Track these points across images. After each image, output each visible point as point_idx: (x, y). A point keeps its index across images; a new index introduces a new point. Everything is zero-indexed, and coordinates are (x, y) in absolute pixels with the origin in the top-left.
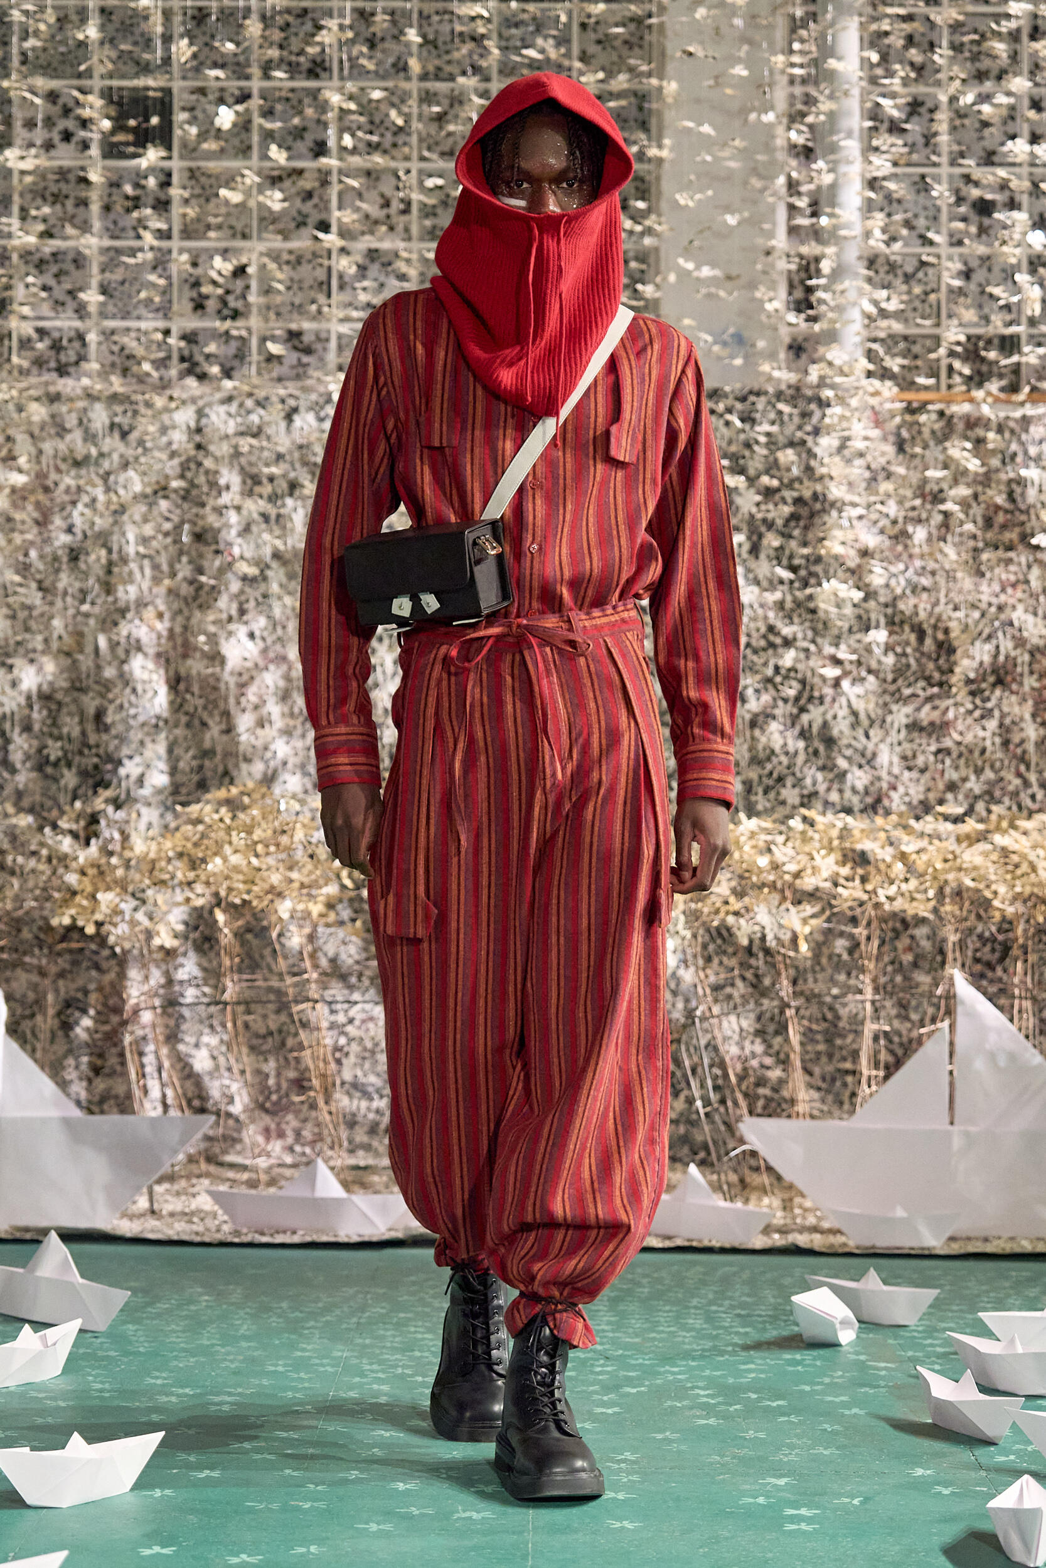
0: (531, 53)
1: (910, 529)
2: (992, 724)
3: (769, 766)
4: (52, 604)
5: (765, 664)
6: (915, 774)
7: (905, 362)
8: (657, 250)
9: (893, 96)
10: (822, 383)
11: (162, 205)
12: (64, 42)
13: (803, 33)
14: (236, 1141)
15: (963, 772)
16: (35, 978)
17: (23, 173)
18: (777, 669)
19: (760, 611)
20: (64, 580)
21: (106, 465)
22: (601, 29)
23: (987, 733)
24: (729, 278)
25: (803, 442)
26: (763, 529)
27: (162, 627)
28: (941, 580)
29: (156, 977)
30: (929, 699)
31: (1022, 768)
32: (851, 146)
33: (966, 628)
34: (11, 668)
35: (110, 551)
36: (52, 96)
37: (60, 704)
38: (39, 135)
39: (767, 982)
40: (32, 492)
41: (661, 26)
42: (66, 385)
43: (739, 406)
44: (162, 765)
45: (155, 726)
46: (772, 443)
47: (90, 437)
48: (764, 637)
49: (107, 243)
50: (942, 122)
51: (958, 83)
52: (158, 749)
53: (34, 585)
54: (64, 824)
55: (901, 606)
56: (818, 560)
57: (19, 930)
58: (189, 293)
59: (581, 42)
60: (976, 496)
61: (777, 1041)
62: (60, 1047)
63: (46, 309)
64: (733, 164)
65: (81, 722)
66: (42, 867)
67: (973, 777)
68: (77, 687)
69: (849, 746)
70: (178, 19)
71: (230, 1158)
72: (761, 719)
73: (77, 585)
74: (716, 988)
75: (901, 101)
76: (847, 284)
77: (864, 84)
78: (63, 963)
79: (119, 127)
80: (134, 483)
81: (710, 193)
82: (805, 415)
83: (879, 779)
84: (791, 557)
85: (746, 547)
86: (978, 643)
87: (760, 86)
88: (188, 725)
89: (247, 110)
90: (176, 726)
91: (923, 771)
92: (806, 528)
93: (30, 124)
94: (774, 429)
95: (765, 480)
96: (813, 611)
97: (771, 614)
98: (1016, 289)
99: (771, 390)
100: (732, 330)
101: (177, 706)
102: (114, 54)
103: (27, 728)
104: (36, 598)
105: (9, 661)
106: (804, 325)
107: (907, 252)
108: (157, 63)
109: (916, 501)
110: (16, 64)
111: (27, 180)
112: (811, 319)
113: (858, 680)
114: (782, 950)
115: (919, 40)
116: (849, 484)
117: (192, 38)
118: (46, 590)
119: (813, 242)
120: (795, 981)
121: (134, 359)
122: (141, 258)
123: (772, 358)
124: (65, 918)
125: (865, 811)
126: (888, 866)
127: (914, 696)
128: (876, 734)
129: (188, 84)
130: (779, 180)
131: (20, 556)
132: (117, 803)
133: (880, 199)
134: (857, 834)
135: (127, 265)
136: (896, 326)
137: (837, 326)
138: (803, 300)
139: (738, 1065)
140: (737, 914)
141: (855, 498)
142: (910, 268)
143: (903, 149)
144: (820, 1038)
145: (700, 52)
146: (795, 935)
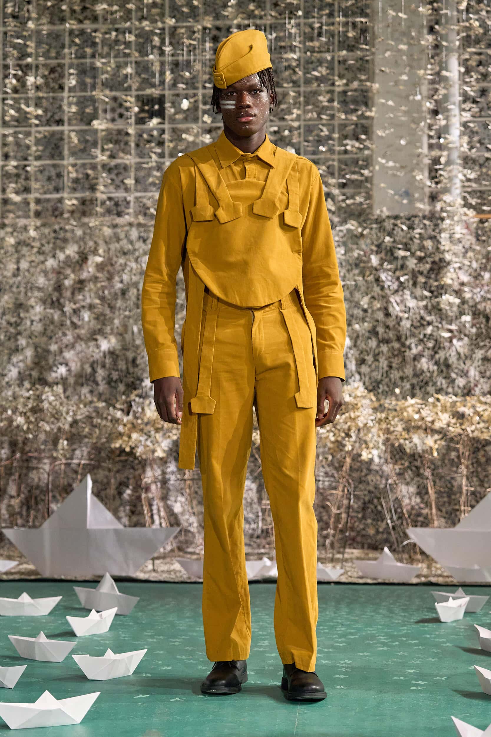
0: (316, 73)
1: (482, 273)
3: (421, 378)
4: (114, 313)
5: (420, 333)
6: (485, 380)
7: (479, 201)
8: (371, 156)
9: (472, 86)
10: (442, 210)
11: (161, 144)
12: (119, 76)
13: (432, 60)
14: (192, 543)
16: (107, 473)
17: (102, 130)
18: (425, 335)
19: (417, 311)
20: (119, 303)
21: (137, 254)
24: (402, 167)
25: (435, 237)
26: (418, 275)
29: (158, 472)
32: (454, 109)
34: (96, 340)
35: (138, 290)
36: (115, 99)
37: (117, 356)
38: (109, 116)
39: (422, 471)
40: (106, 266)
41: (373, 60)
42: (120, 221)
43: (407, 222)
46: (422, 237)
47: (131, 242)
48: (419, 321)
49: (138, 160)
53: (106, 305)
54: (118, 406)
55: (479, 307)
56: (442, 287)
57: (100, 453)
59: (339, 69)
61: (426, 497)
62: (118, 502)
63: (112, 188)
64: (403, 119)
65: (126, 364)
66: (109, 424)
68: (125, 348)
69: (456, 368)
70: (167, 65)
71: (190, 550)
72: (418, 357)
73: (125, 305)
74: (400, 475)
75: (475, 88)
76: (452, 167)
77: (460, 82)
78: (118, 466)
79: (142, 110)
81: (392, 130)
82: (436, 225)
83: (470, 382)
84: (430, 287)
85: (411, 283)
87: (415, 84)
89: (195, 101)
91: (489, 378)
92: (437, 274)
93: (105, 111)
94: (422, 231)
95: (418, 253)
96: (440, 310)
97: (422, 312)
99: (421, 214)
100: (403, 190)
102: (139, 80)
103: (104, 366)
104: (108, 311)
105: (95, 337)
106: (434, 185)
107: (479, 154)
108: (157, 83)
109: (484, 261)
110: (99, 86)
111: (104, 133)
112: (437, 183)
113: (460, 339)
114: (426, 455)
115: (484, 62)
116: (455, 254)
117: (172, 72)
118: (112, 308)
119: (437, 150)
120: (434, 470)
121: (148, 208)
122: (150, 165)
123: (421, 201)
124: (117, 444)
125: (464, 395)
126: (472, 418)
127: (485, 346)
128: (468, 362)
129: (172, 92)
130: (422, 124)
131: (100, 293)
132: (140, 396)
133: (468, 131)
134: (458, 404)
135: (145, 168)
136: (474, 185)
137: (448, 185)
138: (434, 175)
139: (409, 507)
140: (405, 439)
141: (457, 260)
142: (481, 162)
143: (477, 110)
144: (445, 495)
145: (387, 70)
146: (431, 448)
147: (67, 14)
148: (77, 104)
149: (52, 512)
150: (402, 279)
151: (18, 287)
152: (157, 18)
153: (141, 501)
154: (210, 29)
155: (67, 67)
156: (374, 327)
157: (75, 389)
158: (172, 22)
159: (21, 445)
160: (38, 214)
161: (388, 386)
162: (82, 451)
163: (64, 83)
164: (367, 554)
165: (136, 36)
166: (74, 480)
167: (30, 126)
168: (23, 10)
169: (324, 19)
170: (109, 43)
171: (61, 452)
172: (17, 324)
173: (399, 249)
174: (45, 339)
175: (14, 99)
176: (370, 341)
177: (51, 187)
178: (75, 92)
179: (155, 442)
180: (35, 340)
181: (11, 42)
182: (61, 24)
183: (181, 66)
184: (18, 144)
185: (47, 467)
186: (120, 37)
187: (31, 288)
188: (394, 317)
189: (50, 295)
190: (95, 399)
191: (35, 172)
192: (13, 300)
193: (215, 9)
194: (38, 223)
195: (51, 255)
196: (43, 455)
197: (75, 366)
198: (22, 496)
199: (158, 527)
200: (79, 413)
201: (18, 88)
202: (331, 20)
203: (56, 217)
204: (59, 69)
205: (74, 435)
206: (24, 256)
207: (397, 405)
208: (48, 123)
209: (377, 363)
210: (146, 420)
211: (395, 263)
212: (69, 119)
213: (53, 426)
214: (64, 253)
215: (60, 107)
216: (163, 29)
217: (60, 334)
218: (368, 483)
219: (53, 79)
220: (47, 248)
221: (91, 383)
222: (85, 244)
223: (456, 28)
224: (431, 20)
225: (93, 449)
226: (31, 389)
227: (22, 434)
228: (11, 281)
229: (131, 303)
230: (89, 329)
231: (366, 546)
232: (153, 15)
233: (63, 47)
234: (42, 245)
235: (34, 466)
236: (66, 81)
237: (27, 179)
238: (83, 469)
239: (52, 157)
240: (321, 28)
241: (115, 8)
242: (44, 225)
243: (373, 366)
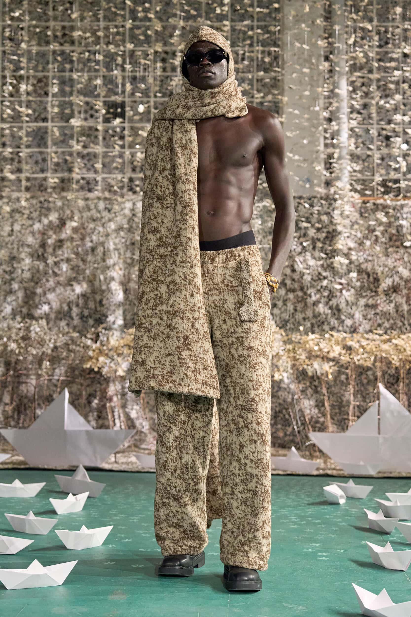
1: (365, 241)
2: (392, 305)
3: (319, 319)
4: (85, 265)
5: (318, 285)
6: (367, 321)
7: (362, 187)
9: (357, 101)
10: (335, 193)
11: (122, 138)
12: (91, 86)
13: (328, 81)
14: (145, 441)
15: (383, 321)
16: (79, 387)
17: (78, 127)
18: (322, 287)
19: (316, 268)
20: (90, 258)
22: (263, 82)
23: (391, 308)
24: (305, 160)
25: (329, 213)
26: (317, 241)
27: (121, 273)
28: (375, 258)
29: (119, 387)
30: (372, 297)
31: (403, 319)
32: (344, 117)
33: (382, 273)
34: (72, 285)
35: (104, 248)
36: (87, 103)
37: (88, 298)
38: (82, 116)
39: (319, 389)
40: (80, 229)
41: (283, 80)
42: (91, 195)
43: (309, 201)
44: (121, 318)
45: (119, 305)
46: (319, 213)
47: (99, 212)
48: (317, 276)
49: (105, 150)
50: (373, 110)
51: (378, 98)
52: (120, 312)
53: (80, 259)
54: (89, 336)
55: (362, 266)
56: (335, 251)
57: (74, 371)
58: (130, 166)
59: (257, 85)
60: (386, 231)
61: (322, 409)
62: (88, 409)
63: (84, 171)
64: (306, 124)
65: (95, 304)
66: (81, 349)
67: (386, 322)
68: (94, 292)
69: (345, 312)
70: (127, 78)
71: (143, 446)
72: (316, 303)
73: (94, 259)
74: (303, 391)
75: (360, 103)
76: (342, 161)
77: (349, 98)
78: (88, 382)
79: (108, 112)
80: (113, 226)
81: (298, 132)
82: (330, 204)
83: (355, 323)
84: (326, 250)
85: (311, 247)
86: (387, 279)
87: (314, 98)
88: (130, 305)
89: (149, 107)
90: (126, 304)
91: (370, 320)
92: (331, 241)
93: (80, 112)
94: (320, 208)
95: (317, 225)
96: (333, 268)
97: (320, 269)
98: (398, 162)
99: (319, 196)
100: (306, 177)
101: (126, 298)
102: (106, 89)
103: (77, 305)
104: (81, 264)
105: (72, 283)
106: (328, 175)
107: (363, 152)
108: (120, 92)
109: (367, 232)
110: (75, 93)
111: (79, 129)
112: (331, 173)
113: (348, 290)
114: (323, 377)
115: (366, 84)
116: (344, 226)
117: (131, 84)
118: (84, 261)
119: (332, 148)
120: (328, 389)
121: (112, 186)
122: (114, 153)
123: (319, 186)
124: (88, 365)
125: (350, 333)
126: (358, 350)
127: (367, 296)
128: (354, 308)
129: (130, 99)
130: (321, 128)
131: (75, 249)
132: (106, 329)
133: (354, 134)
134: (347, 339)
135: (110, 156)
136: (359, 175)
137: (340, 175)
138: (329, 166)
139: (309, 416)
140: (308, 365)
141: (346, 230)
142: (364, 157)
143: (361, 119)
144: (337, 407)
145: (294, 88)
146: (327, 372)
147: (51, 39)
148: (58, 106)
149: (38, 417)
150: (305, 244)
151: (12, 244)
152: (120, 43)
153: (106, 408)
154: (160, 53)
155: (50, 78)
156: (284, 280)
157: (55, 322)
158: (130, 46)
159: (13, 364)
160: (27, 189)
161: (294, 325)
162: (60, 370)
163: (48, 90)
164: (278, 451)
165: (104, 56)
166: (54, 391)
167: (22, 122)
168: (17, 34)
169: (247, 49)
170: (82, 61)
171: (45, 370)
172: (11, 273)
173: (303, 221)
174: (32, 284)
175: (10, 101)
176: (280, 290)
177: (38, 169)
178: (57, 97)
179: (117, 364)
180: (25, 285)
181: (8, 58)
182: (46, 46)
183: (138, 80)
184: (13, 136)
185: (34, 382)
186: (92, 57)
187: (22, 245)
188: (298, 273)
189: (37, 251)
190: (71, 331)
191: (26, 157)
192: (8, 254)
193: (163, 38)
194: (28, 196)
195: (37, 220)
196: (30, 372)
197: (55, 305)
198: (14, 403)
199: (119, 429)
200: (59, 341)
201: (14, 93)
202: (251, 49)
203: (42, 191)
204: (45, 80)
205: (54, 357)
206: (17, 220)
207: (301, 339)
208: (36, 120)
209: (285, 307)
210: (110, 347)
211: (299, 231)
212: (53, 118)
213: (38, 351)
214: (48, 219)
215: (45, 108)
216: (124, 52)
217: (44, 280)
218: (279, 398)
219: (40, 88)
220: (35, 215)
221: (67, 318)
222: (64, 212)
223: (346, 57)
224: (327, 51)
225: (69, 368)
226: (21, 322)
227: (14, 356)
228: (7, 240)
229: (99, 258)
230: (66, 277)
231: (277, 445)
232: (117, 41)
233: (48, 63)
234: (31, 213)
235: (24, 381)
236: (50, 89)
237: (19, 162)
238: (62, 383)
239: (39, 146)
240: (244, 54)
241: (88, 35)
242: (32, 197)
243: (283, 309)
